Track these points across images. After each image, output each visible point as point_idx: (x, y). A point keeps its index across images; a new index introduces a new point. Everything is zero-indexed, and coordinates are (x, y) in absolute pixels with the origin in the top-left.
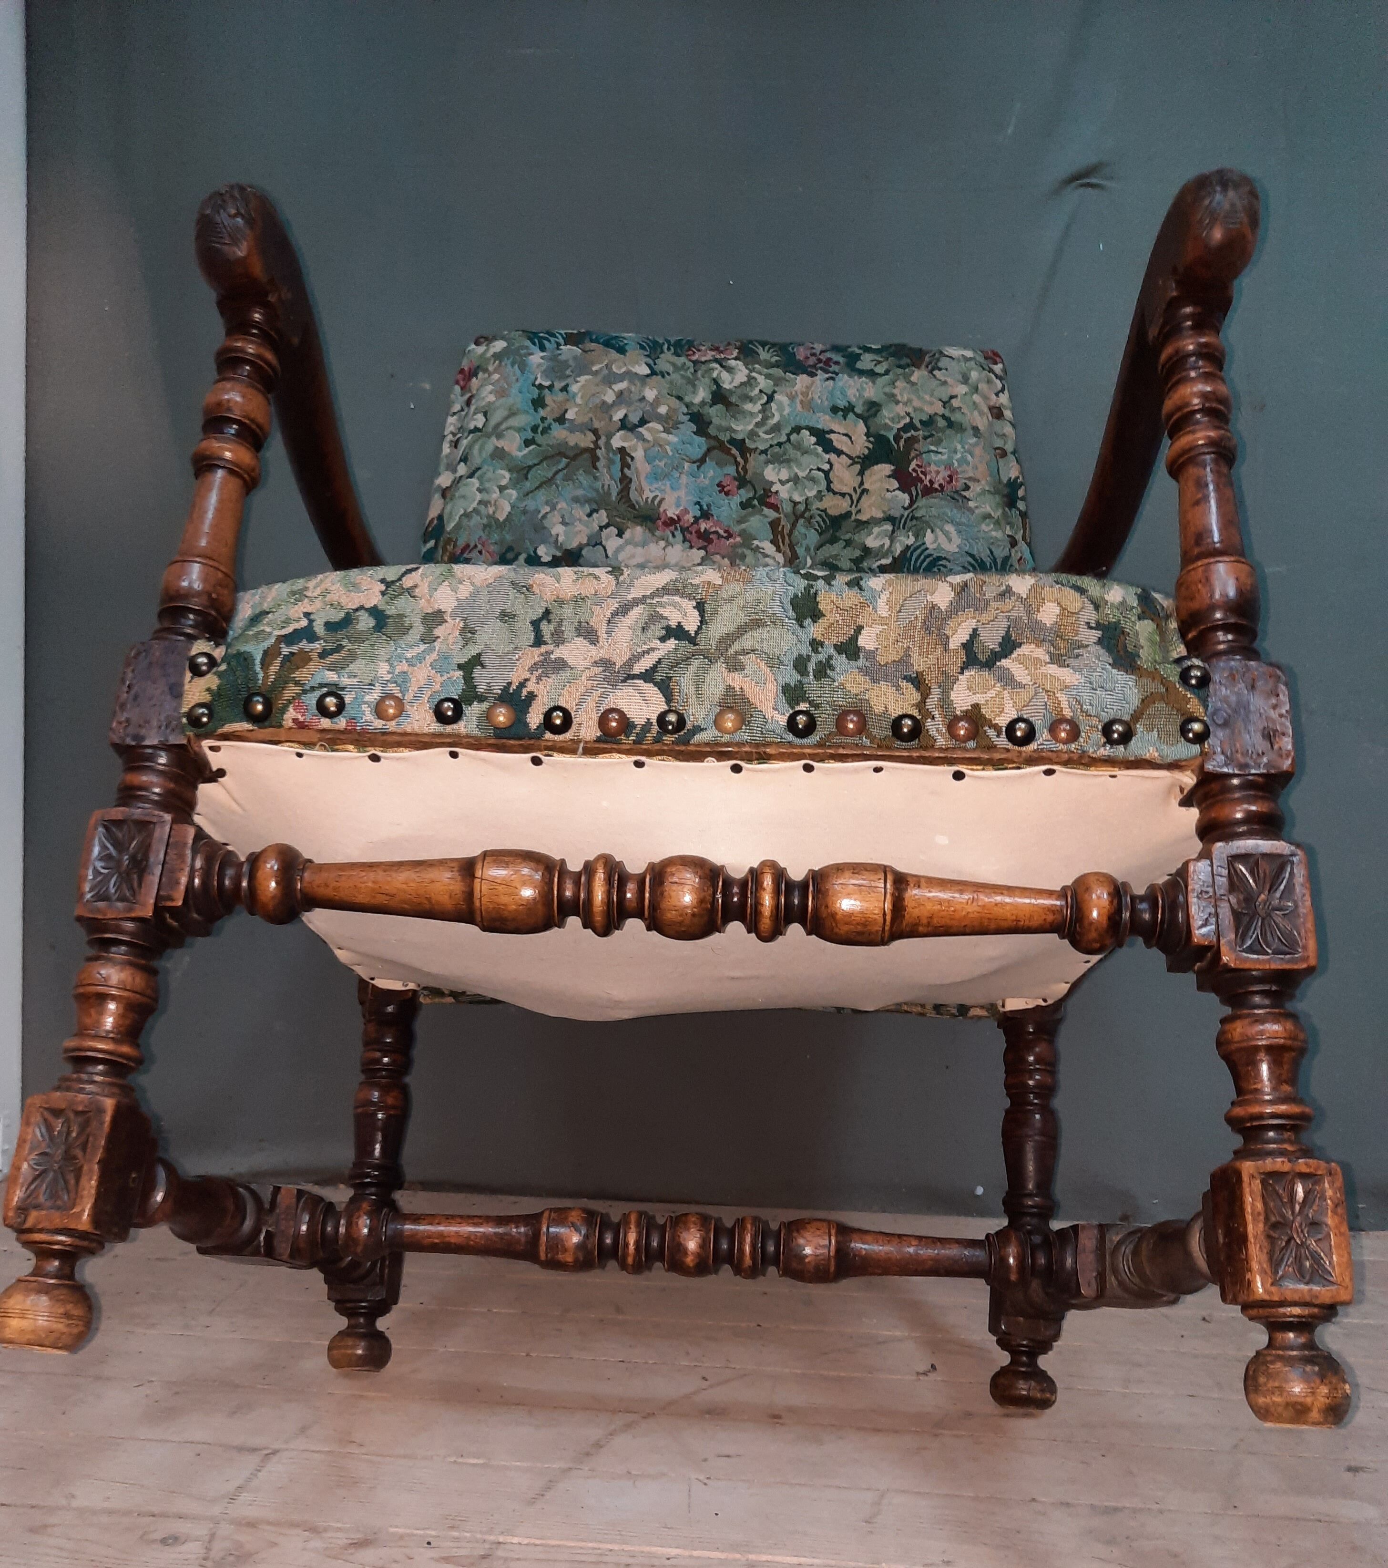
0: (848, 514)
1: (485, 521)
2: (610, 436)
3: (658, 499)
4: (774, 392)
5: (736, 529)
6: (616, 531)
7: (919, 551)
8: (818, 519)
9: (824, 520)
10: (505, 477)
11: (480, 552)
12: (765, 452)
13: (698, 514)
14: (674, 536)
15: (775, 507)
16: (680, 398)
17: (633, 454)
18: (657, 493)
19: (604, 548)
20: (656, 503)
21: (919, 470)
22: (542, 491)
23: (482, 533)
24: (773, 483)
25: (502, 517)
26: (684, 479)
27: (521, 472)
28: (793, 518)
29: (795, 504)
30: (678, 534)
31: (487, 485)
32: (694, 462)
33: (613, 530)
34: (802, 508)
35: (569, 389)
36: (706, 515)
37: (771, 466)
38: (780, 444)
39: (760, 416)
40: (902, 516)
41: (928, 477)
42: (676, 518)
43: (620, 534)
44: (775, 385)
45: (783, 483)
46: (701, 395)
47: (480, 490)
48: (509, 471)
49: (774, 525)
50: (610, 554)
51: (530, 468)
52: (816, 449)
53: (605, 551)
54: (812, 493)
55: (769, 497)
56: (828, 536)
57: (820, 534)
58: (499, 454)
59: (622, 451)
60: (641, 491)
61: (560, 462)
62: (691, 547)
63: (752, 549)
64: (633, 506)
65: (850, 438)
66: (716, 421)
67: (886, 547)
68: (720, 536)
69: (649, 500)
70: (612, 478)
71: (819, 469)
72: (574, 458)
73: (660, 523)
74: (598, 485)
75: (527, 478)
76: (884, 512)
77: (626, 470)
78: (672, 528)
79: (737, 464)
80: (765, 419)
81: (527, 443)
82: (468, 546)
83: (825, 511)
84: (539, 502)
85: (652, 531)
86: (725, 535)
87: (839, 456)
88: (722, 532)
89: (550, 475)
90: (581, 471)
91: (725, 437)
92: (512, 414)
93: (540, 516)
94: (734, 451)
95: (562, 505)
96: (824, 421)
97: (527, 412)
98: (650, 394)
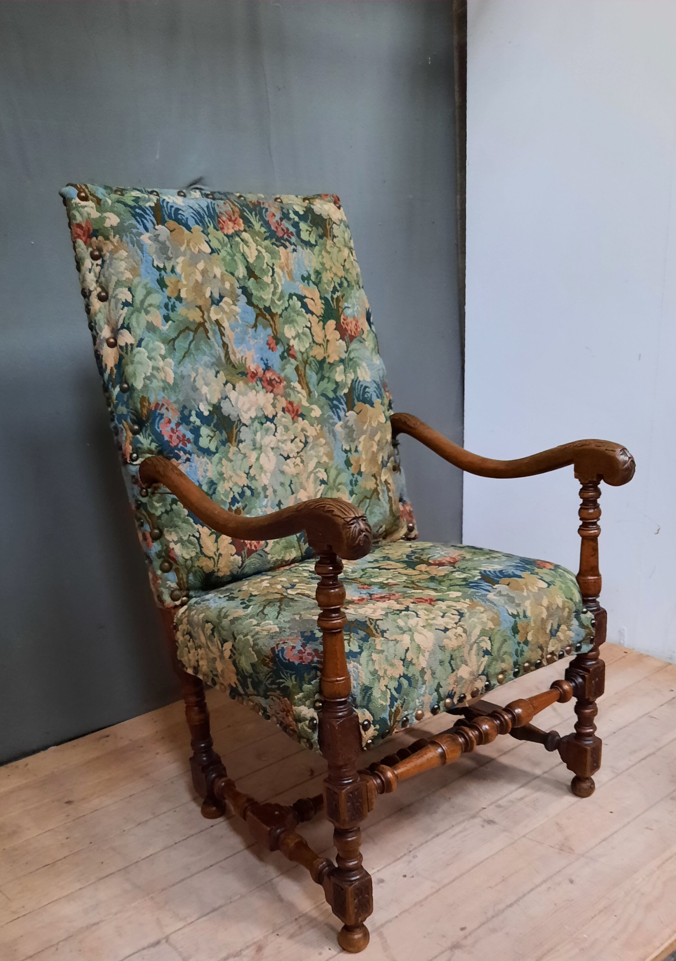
0: (325, 358)
1: (161, 384)
2: (209, 311)
3: (244, 358)
4: (273, 265)
5: (282, 375)
6: (231, 386)
7: (357, 383)
8: (314, 363)
9: (316, 364)
10: (163, 349)
11: (167, 409)
12: (281, 316)
13: (264, 366)
14: (258, 385)
15: (294, 357)
16: (233, 274)
17: (223, 325)
18: (242, 354)
19: (230, 399)
20: (244, 362)
21: (345, 322)
22: (187, 359)
23: (163, 395)
24: (289, 339)
25: (171, 382)
26: (252, 342)
27: (170, 342)
28: (303, 364)
29: (302, 353)
30: (259, 383)
31: (153, 354)
32: (253, 328)
33: (229, 385)
34: (305, 355)
35: (175, 270)
36: (267, 368)
37: (286, 326)
38: (286, 309)
39: (272, 285)
40: (346, 358)
41: (349, 327)
42: (255, 372)
43: (234, 388)
44: (272, 258)
45: (294, 338)
46: (241, 272)
47: (150, 358)
48: (163, 342)
49: (297, 369)
50: (233, 403)
51: (174, 340)
52: (302, 311)
53: (231, 401)
54: (307, 346)
55: (290, 350)
56: (319, 375)
57: (317, 374)
58: (151, 328)
59: (217, 321)
60: (234, 354)
61: (189, 335)
62: (267, 392)
63: (291, 389)
64: (234, 366)
65: (314, 301)
66: (254, 292)
67: (344, 381)
68: (277, 382)
69: (240, 360)
70: (219, 346)
71: (307, 327)
72: (195, 331)
73: (249, 376)
74: (213, 352)
75: (175, 349)
76: (339, 356)
77: (223, 337)
78: (255, 379)
79: (271, 326)
80: (276, 288)
81: (167, 318)
82: (157, 404)
83: (314, 357)
84: (187, 368)
85: (246, 383)
86: (279, 381)
87: (312, 315)
88: (277, 379)
89: (187, 346)
90: (202, 342)
91: (261, 307)
92: (148, 293)
93: (192, 379)
94: (268, 317)
95: (201, 370)
96: (301, 288)
97: (157, 292)
98: (218, 271)
